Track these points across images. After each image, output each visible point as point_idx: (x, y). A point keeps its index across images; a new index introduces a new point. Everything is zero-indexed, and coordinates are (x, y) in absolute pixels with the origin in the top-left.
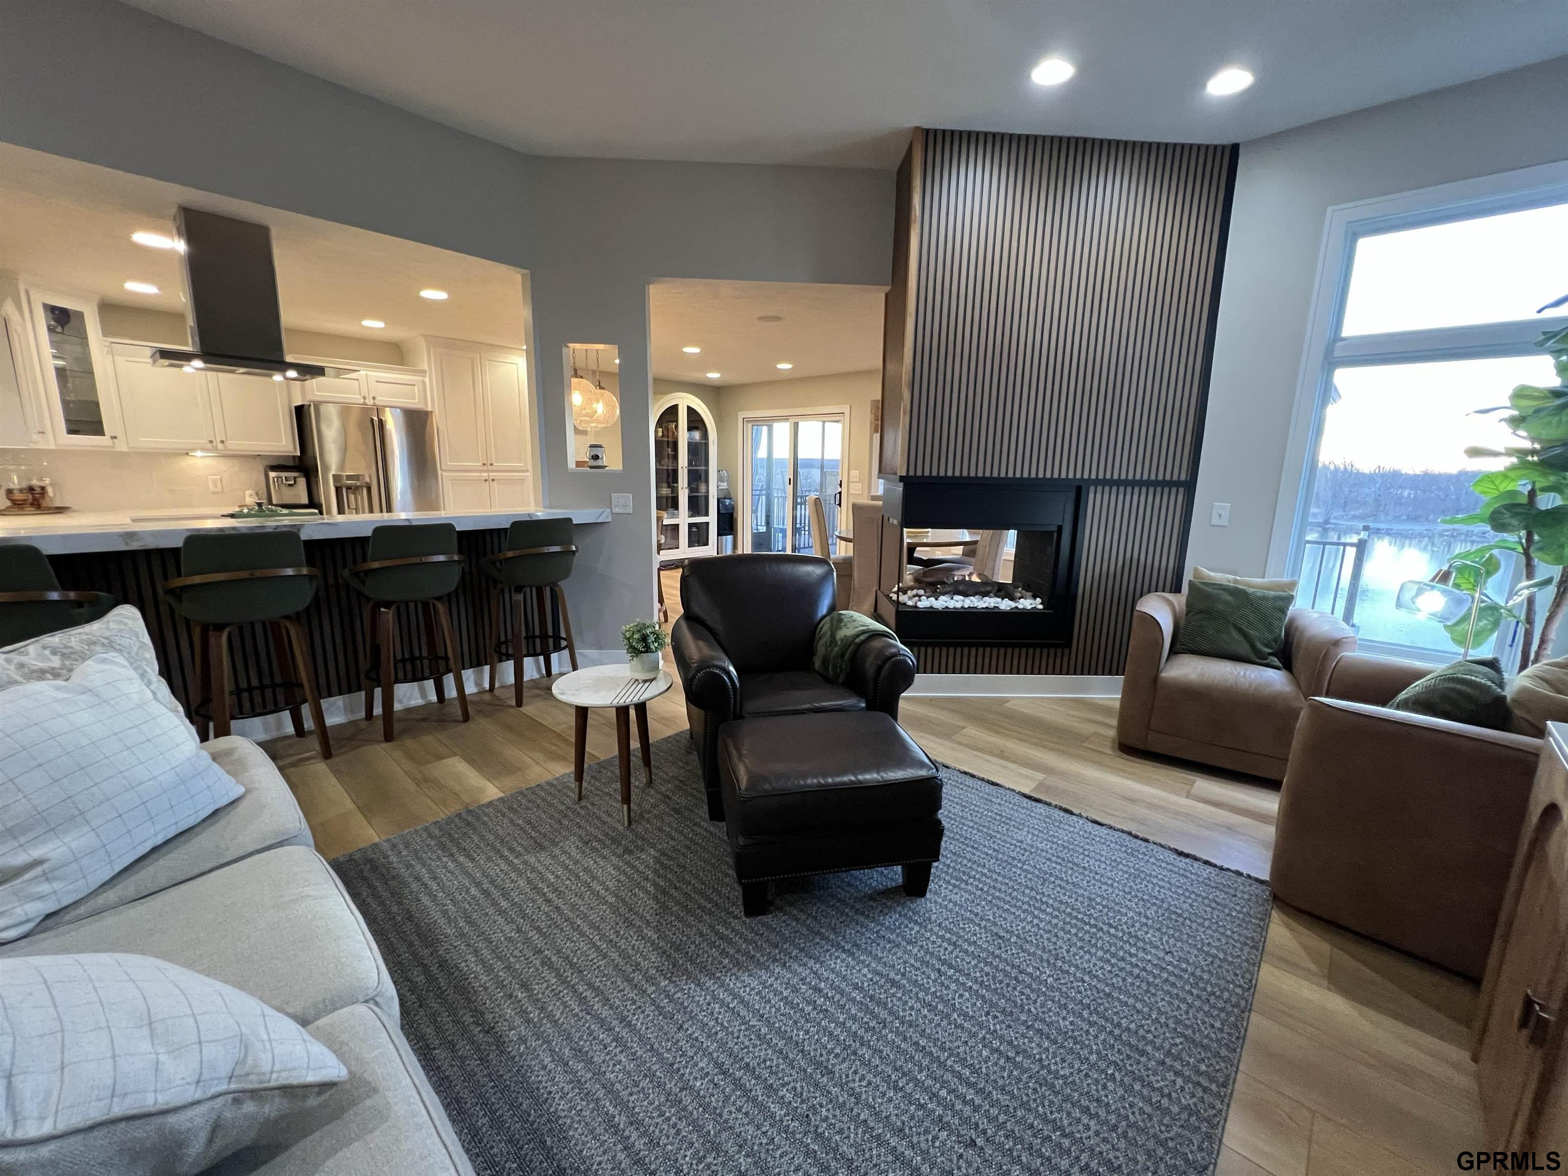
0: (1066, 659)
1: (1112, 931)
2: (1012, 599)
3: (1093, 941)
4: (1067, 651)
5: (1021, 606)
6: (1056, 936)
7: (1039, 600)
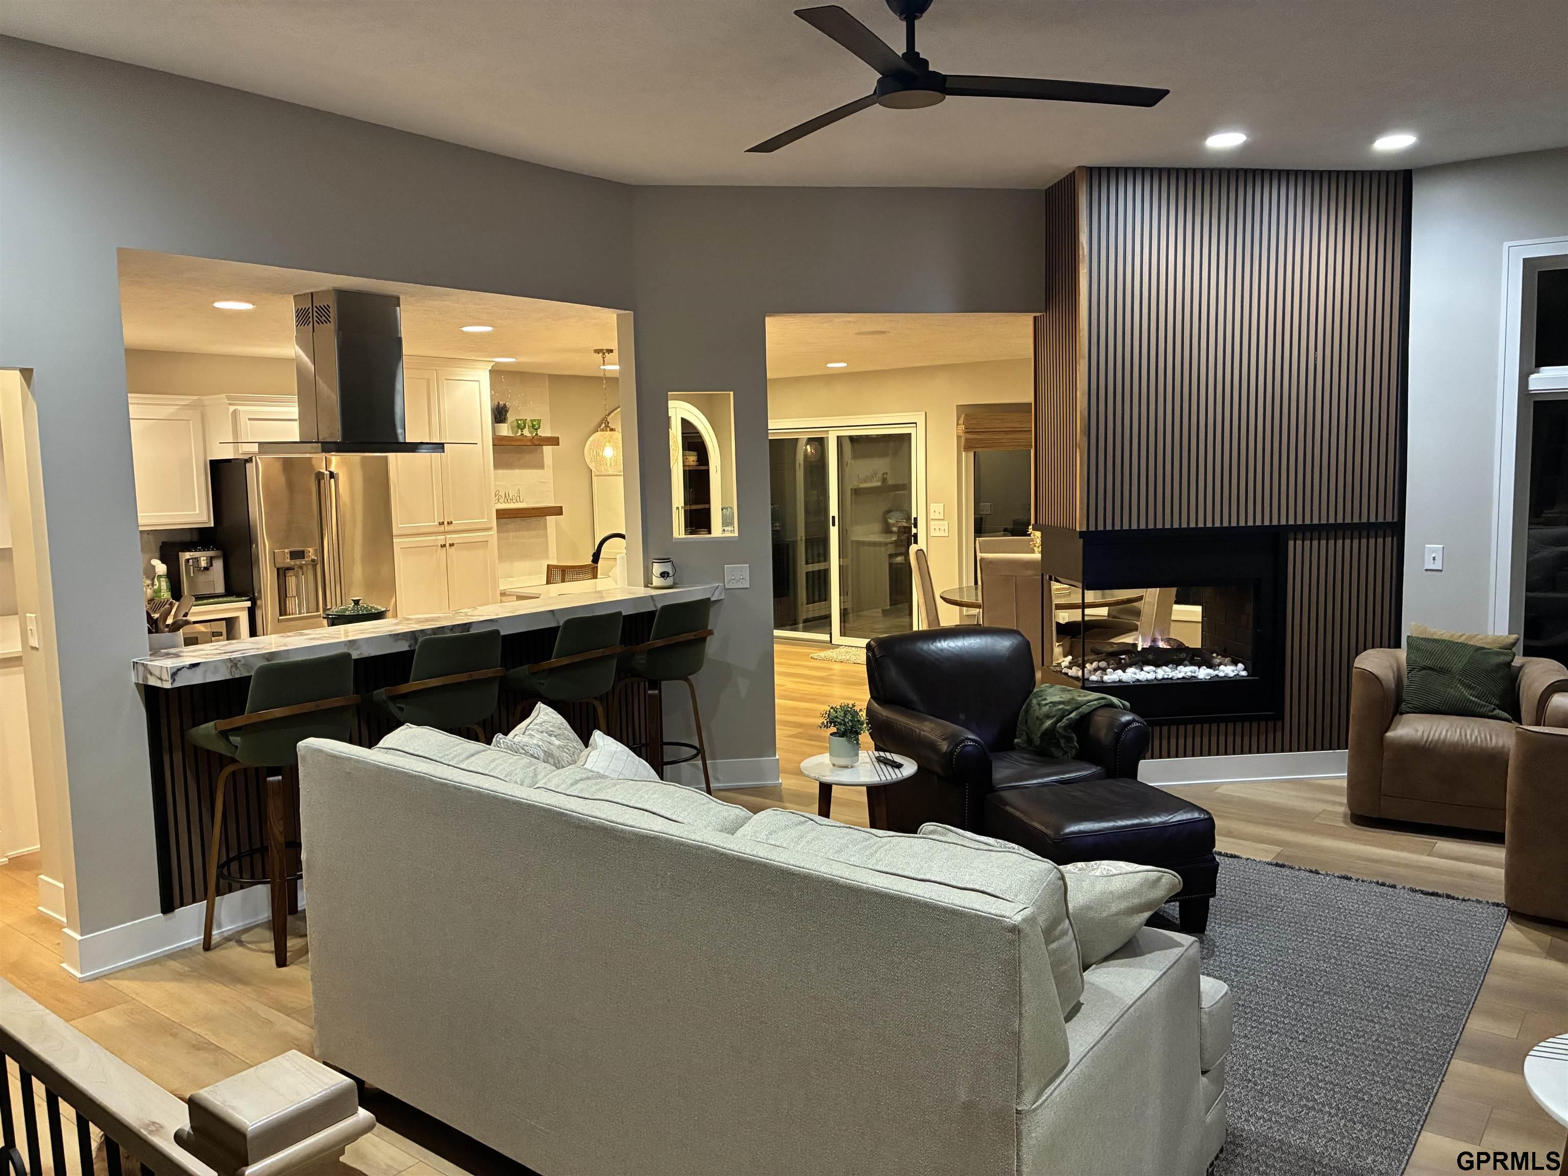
0: (1279, 735)
1: (1372, 941)
2: (1210, 666)
3: (1358, 948)
4: (1279, 724)
5: (1222, 674)
6: (1325, 947)
7: (1241, 666)
